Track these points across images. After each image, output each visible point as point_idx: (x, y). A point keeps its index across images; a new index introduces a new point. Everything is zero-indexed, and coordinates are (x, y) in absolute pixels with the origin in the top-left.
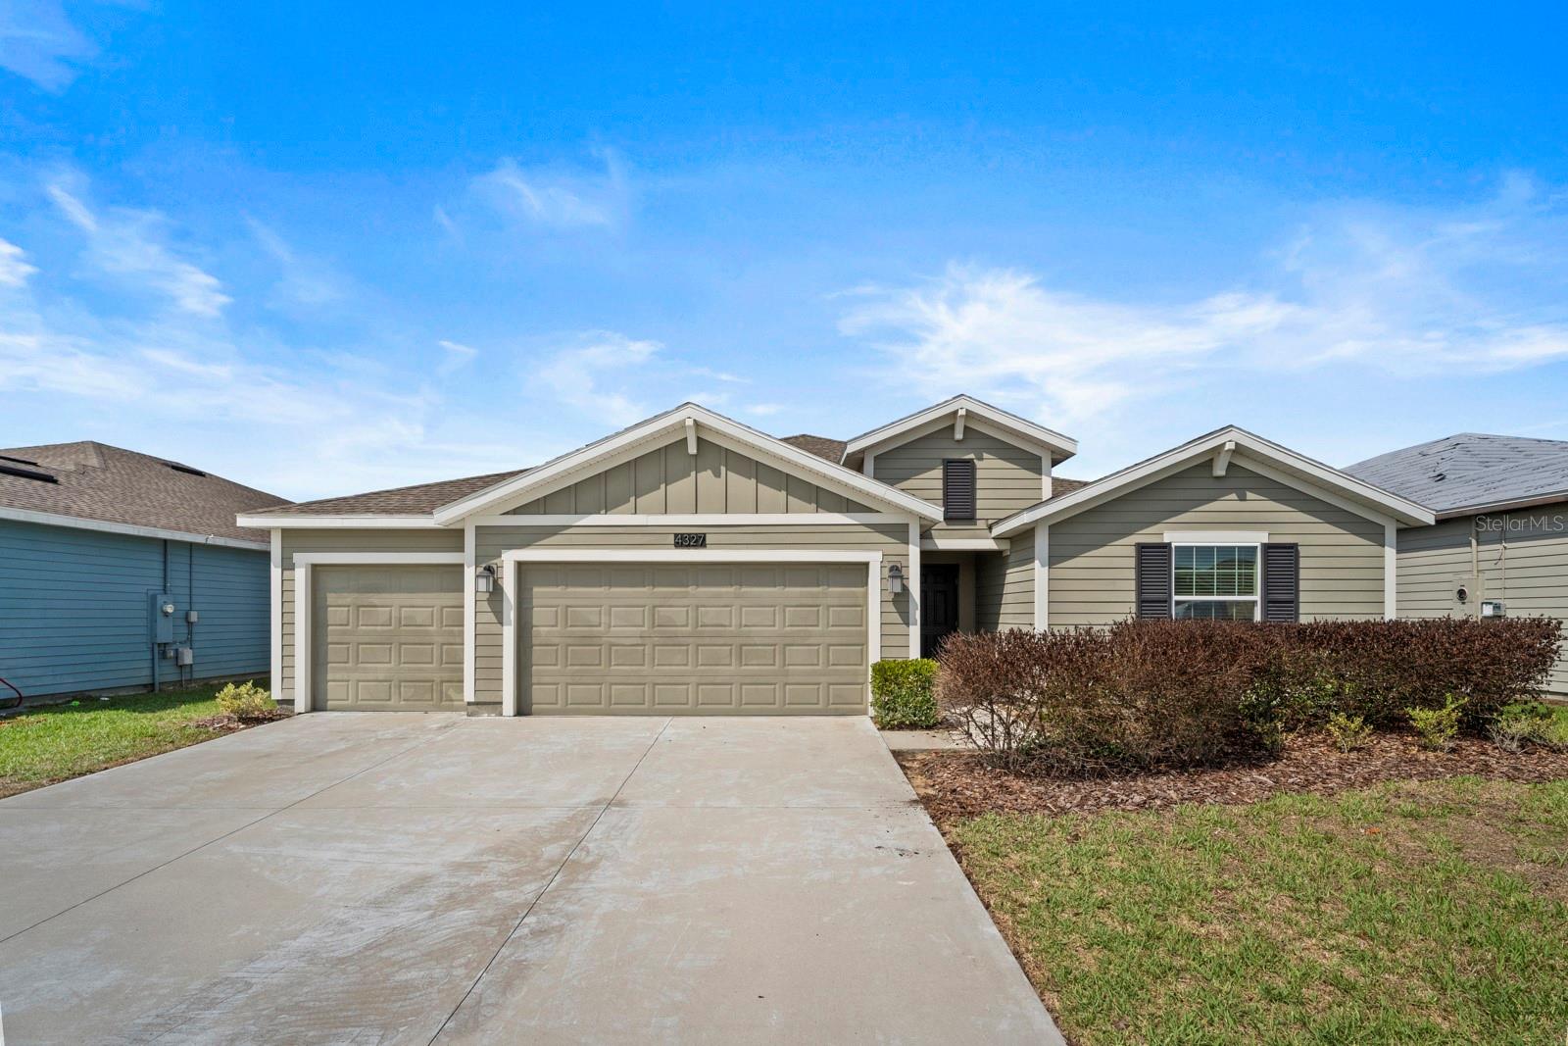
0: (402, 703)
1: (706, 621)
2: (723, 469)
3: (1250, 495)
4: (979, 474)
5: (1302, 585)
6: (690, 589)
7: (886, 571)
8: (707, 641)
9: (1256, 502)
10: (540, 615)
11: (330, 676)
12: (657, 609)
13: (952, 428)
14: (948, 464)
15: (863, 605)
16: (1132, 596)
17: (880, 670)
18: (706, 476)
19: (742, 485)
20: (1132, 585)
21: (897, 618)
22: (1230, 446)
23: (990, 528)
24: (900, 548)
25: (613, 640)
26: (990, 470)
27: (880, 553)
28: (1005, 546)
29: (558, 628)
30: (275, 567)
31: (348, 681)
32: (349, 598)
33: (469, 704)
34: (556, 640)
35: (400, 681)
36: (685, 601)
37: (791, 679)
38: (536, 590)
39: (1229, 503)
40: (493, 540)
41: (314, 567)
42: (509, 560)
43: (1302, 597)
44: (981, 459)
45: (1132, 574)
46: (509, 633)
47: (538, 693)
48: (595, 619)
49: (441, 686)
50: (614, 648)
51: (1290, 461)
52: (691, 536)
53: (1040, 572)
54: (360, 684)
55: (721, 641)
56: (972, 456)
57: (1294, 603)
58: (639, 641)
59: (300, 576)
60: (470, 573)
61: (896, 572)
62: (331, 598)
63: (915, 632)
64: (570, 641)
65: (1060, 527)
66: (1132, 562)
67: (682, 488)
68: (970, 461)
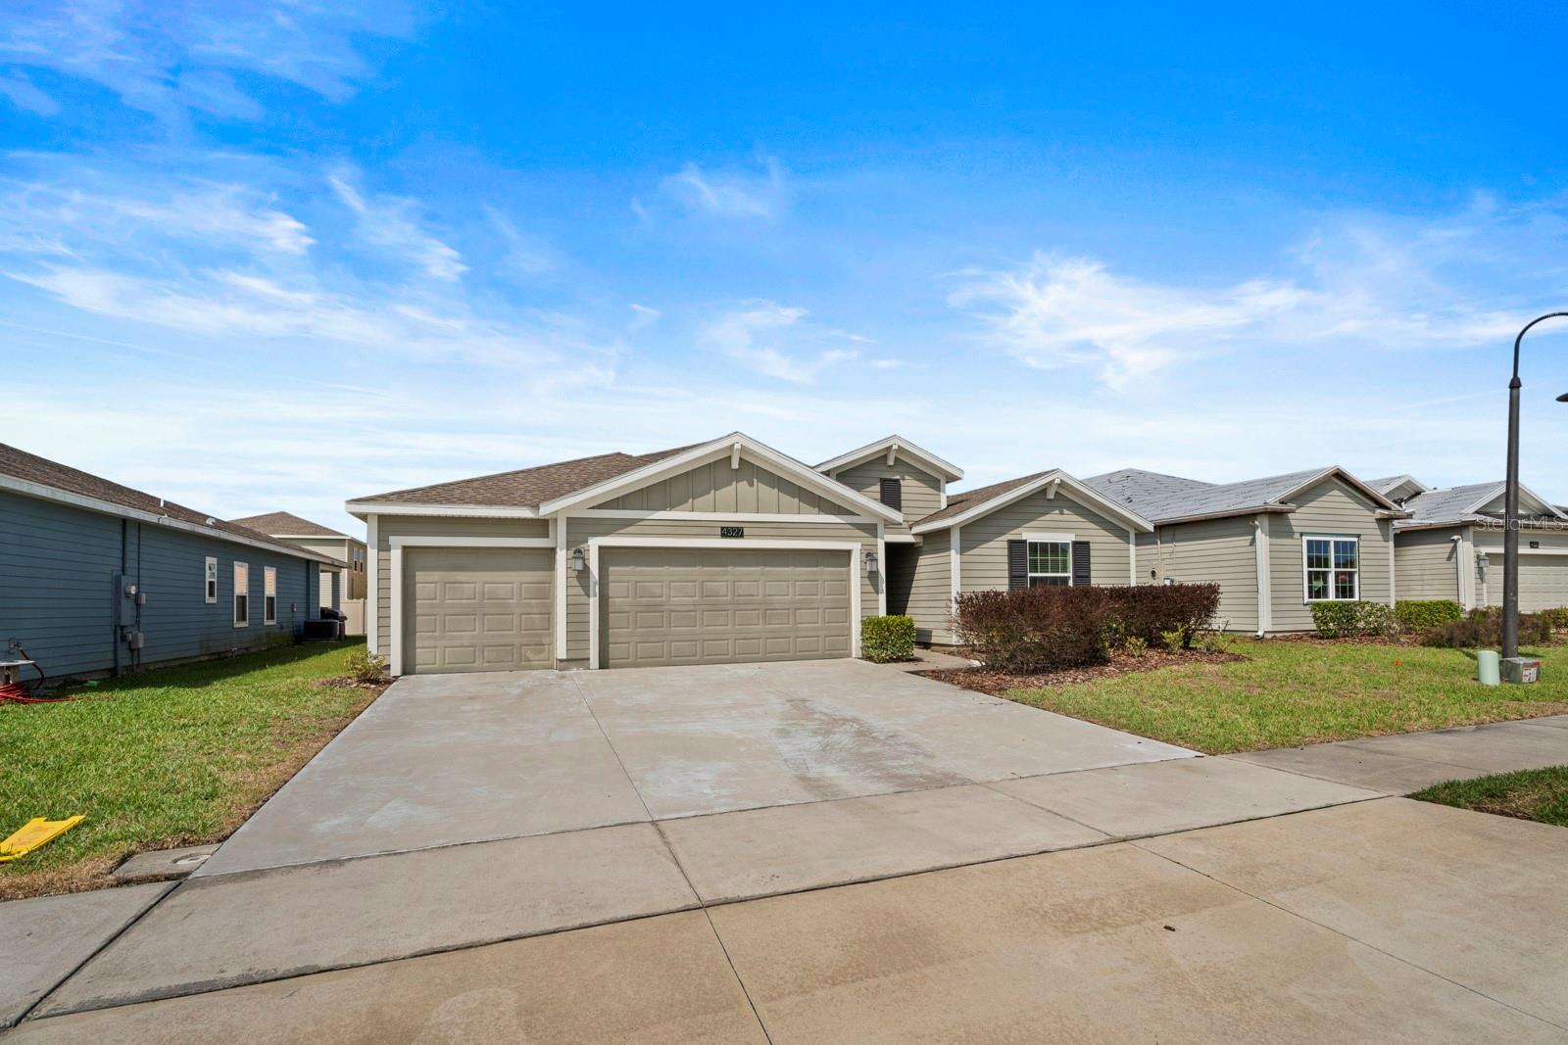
0: (486, 665)
1: (741, 592)
2: (756, 481)
3: (1065, 511)
4: (903, 490)
5: (1092, 566)
6: (729, 569)
7: (864, 556)
8: (742, 607)
9: (1069, 516)
10: (614, 588)
11: (418, 644)
12: (705, 584)
14: (883, 481)
15: (847, 580)
16: (1006, 574)
18: (744, 485)
19: (769, 493)
20: (1006, 566)
21: (870, 589)
22: (1057, 481)
23: (911, 528)
24: (871, 540)
25: (673, 608)
26: (909, 486)
27: (860, 544)
28: (919, 542)
29: (630, 599)
30: (372, 548)
31: (435, 647)
32: (437, 576)
33: (561, 661)
34: (627, 609)
35: (484, 646)
36: (726, 578)
37: (800, 634)
38: (611, 569)
39: (1055, 515)
40: (581, 529)
41: (410, 549)
42: (594, 545)
43: (1092, 574)
44: (905, 479)
45: (1006, 559)
46: (594, 602)
47: (614, 650)
48: (658, 592)
49: (520, 649)
50: (673, 614)
52: (733, 529)
53: (954, 557)
54: (447, 649)
55: (751, 607)
56: (899, 477)
57: (1088, 577)
58: (692, 608)
59: (396, 556)
60: (561, 556)
61: (870, 557)
62: (420, 576)
63: (882, 598)
64: (639, 609)
65: (966, 528)
66: (1006, 552)
67: (726, 493)
68: (897, 480)
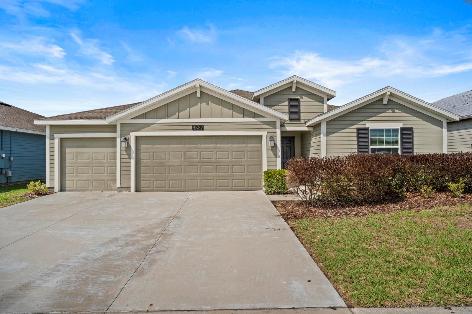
0: (93, 188)
1: (204, 157)
2: (210, 102)
3: (396, 111)
4: (301, 103)
5: (415, 142)
6: (198, 145)
7: (269, 139)
8: (204, 164)
9: (398, 113)
10: (143, 155)
11: (67, 179)
12: (186, 153)
13: (291, 87)
14: (290, 100)
15: (260, 150)
16: (356, 147)
17: (267, 173)
18: (204, 105)
19: (217, 108)
20: (356, 143)
21: (272, 155)
22: (388, 93)
23: (306, 123)
24: (273, 130)
25: (171, 164)
26: (305, 102)
27: (266, 132)
28: (311, 129)
29: (150, 160)
30: (47, 139)
31: (74, 180)
32: (74, 150)
33: (118, 188)
34: (149, 165)
35: (93, 180)
36: (196, 150)
37: (235, 178)
38: (142, 146)
39: (389, 113)
40: (127, 128)
41: (61, 139)
42: (133, 136)
43: (415, 146)
44: (302, 98)
45: (356, 139)
46: (133, 162)
47: (143, 184)
48: (164, 157)
49: (108, 182)
50: (171, 167)
51: (409, 99)
52: (198, 126)
53: (323, 138)
54: (78, 181)
55: (209, 164)
56: (299, 97)
57: (412, 148)
58: (180, 164)
59: (57, 142)
60: (118, 140)
61: (272, 138)
62: (68, 150)
63: (279, 160)
64: (155, 165)
65: (330, 122)
66: (355, 135)
67: (195, 109)
68: (298, 99)
